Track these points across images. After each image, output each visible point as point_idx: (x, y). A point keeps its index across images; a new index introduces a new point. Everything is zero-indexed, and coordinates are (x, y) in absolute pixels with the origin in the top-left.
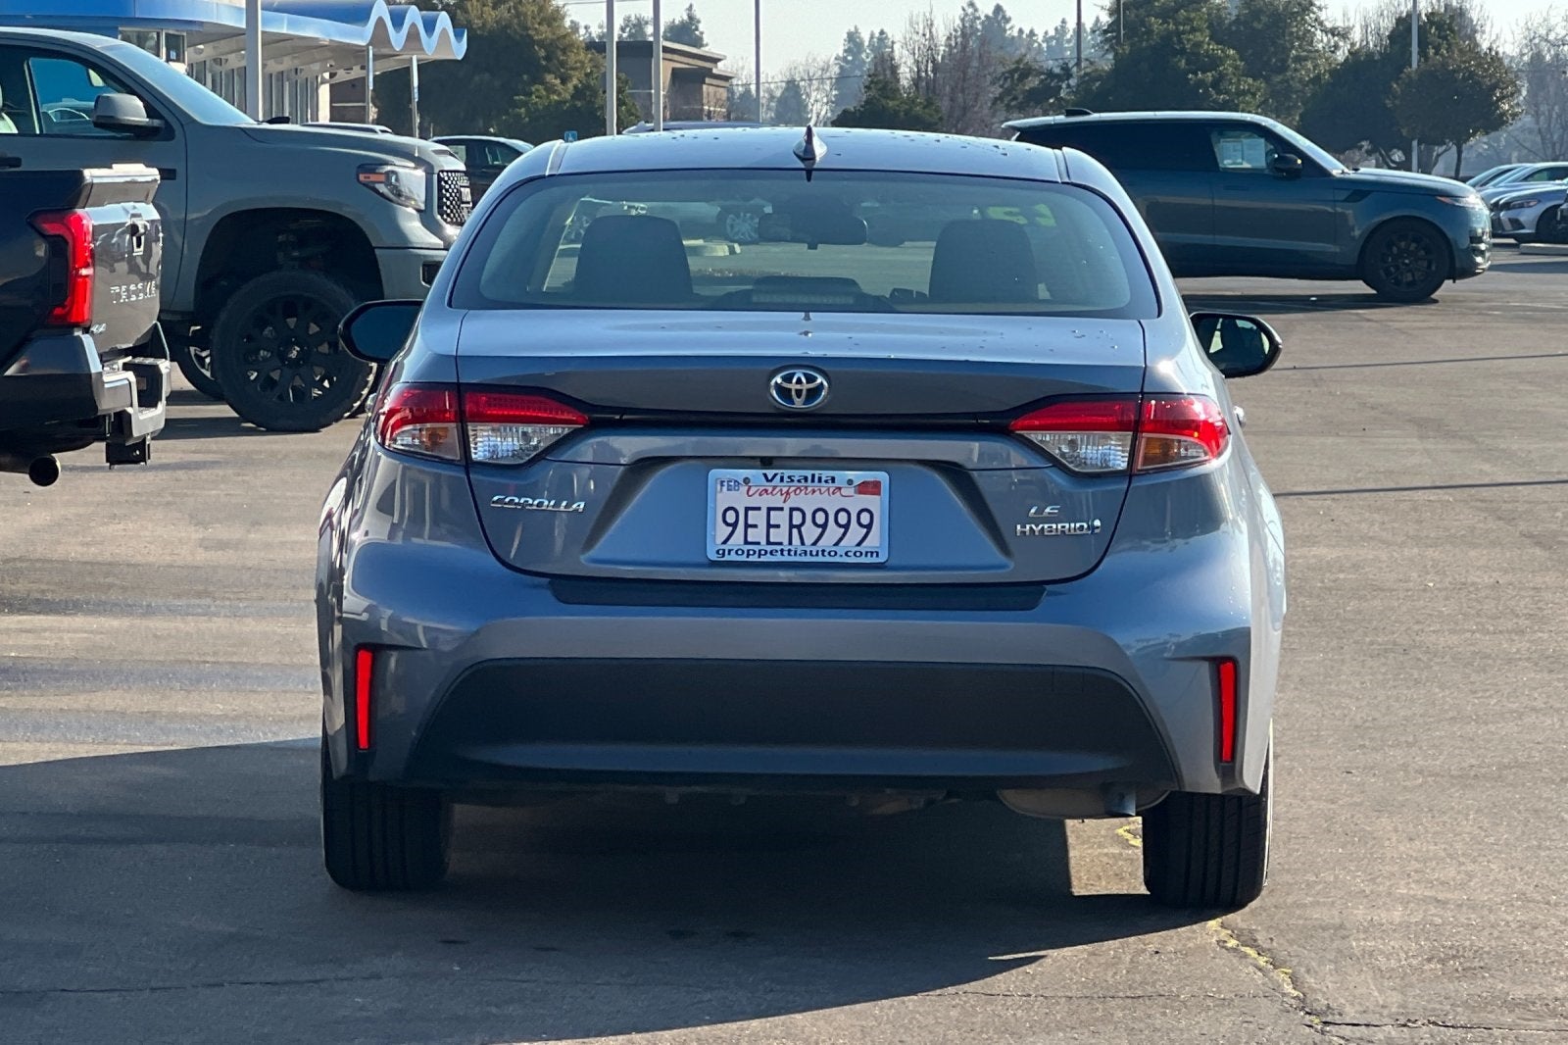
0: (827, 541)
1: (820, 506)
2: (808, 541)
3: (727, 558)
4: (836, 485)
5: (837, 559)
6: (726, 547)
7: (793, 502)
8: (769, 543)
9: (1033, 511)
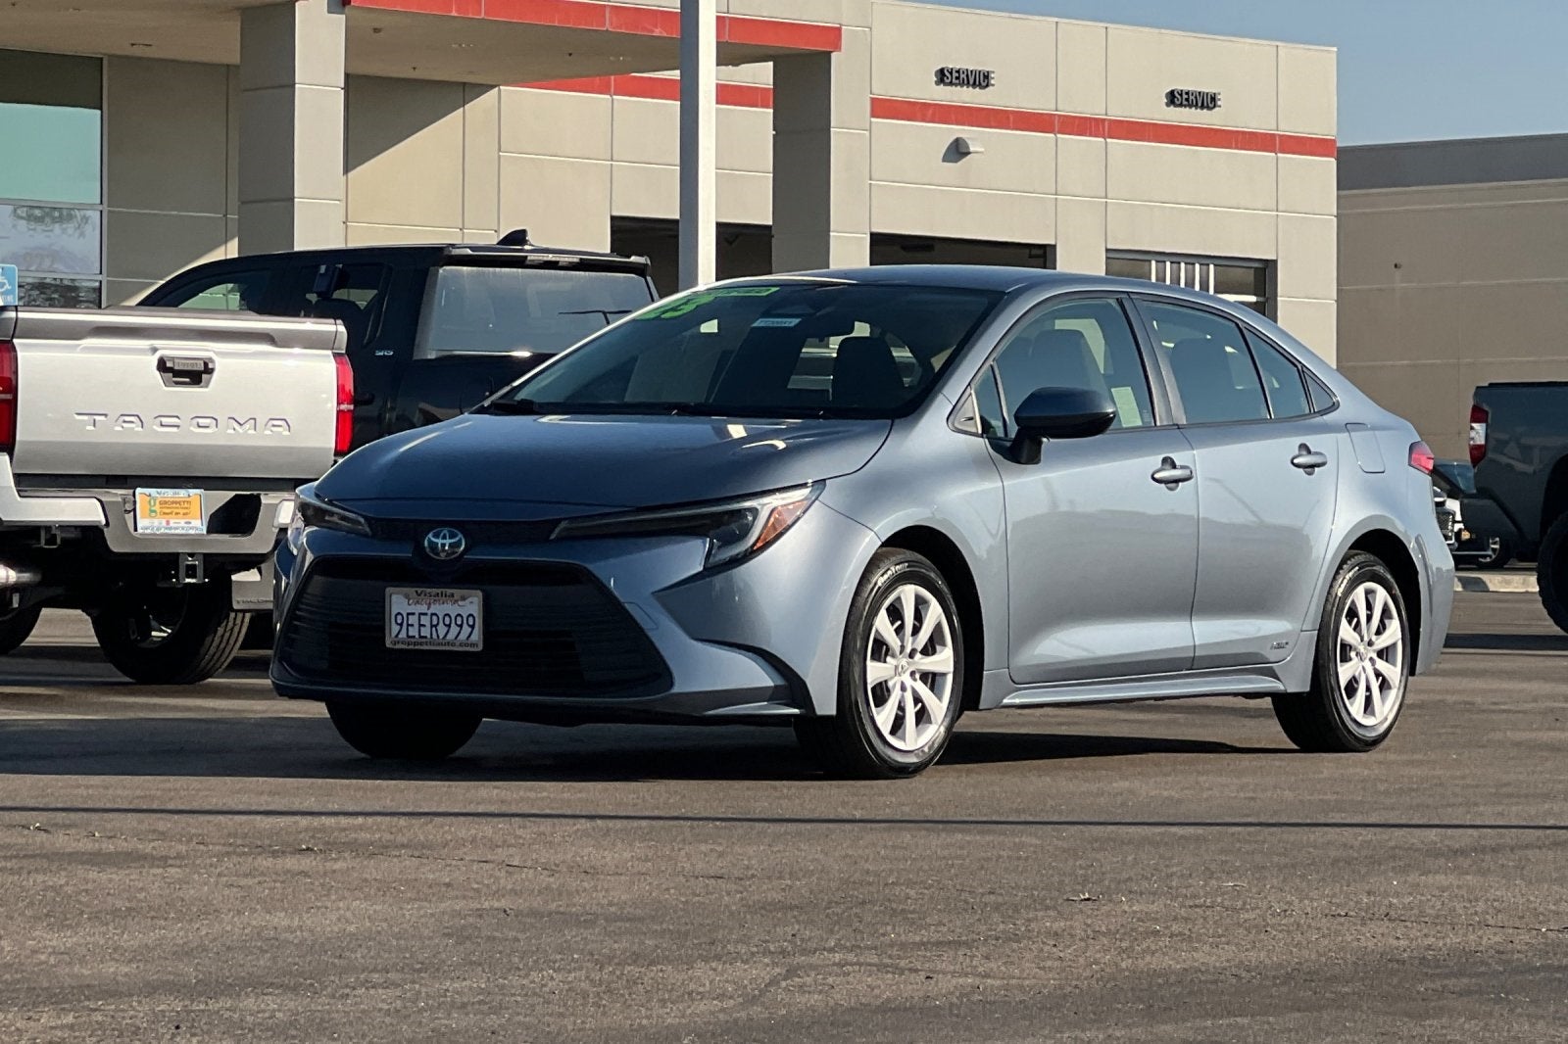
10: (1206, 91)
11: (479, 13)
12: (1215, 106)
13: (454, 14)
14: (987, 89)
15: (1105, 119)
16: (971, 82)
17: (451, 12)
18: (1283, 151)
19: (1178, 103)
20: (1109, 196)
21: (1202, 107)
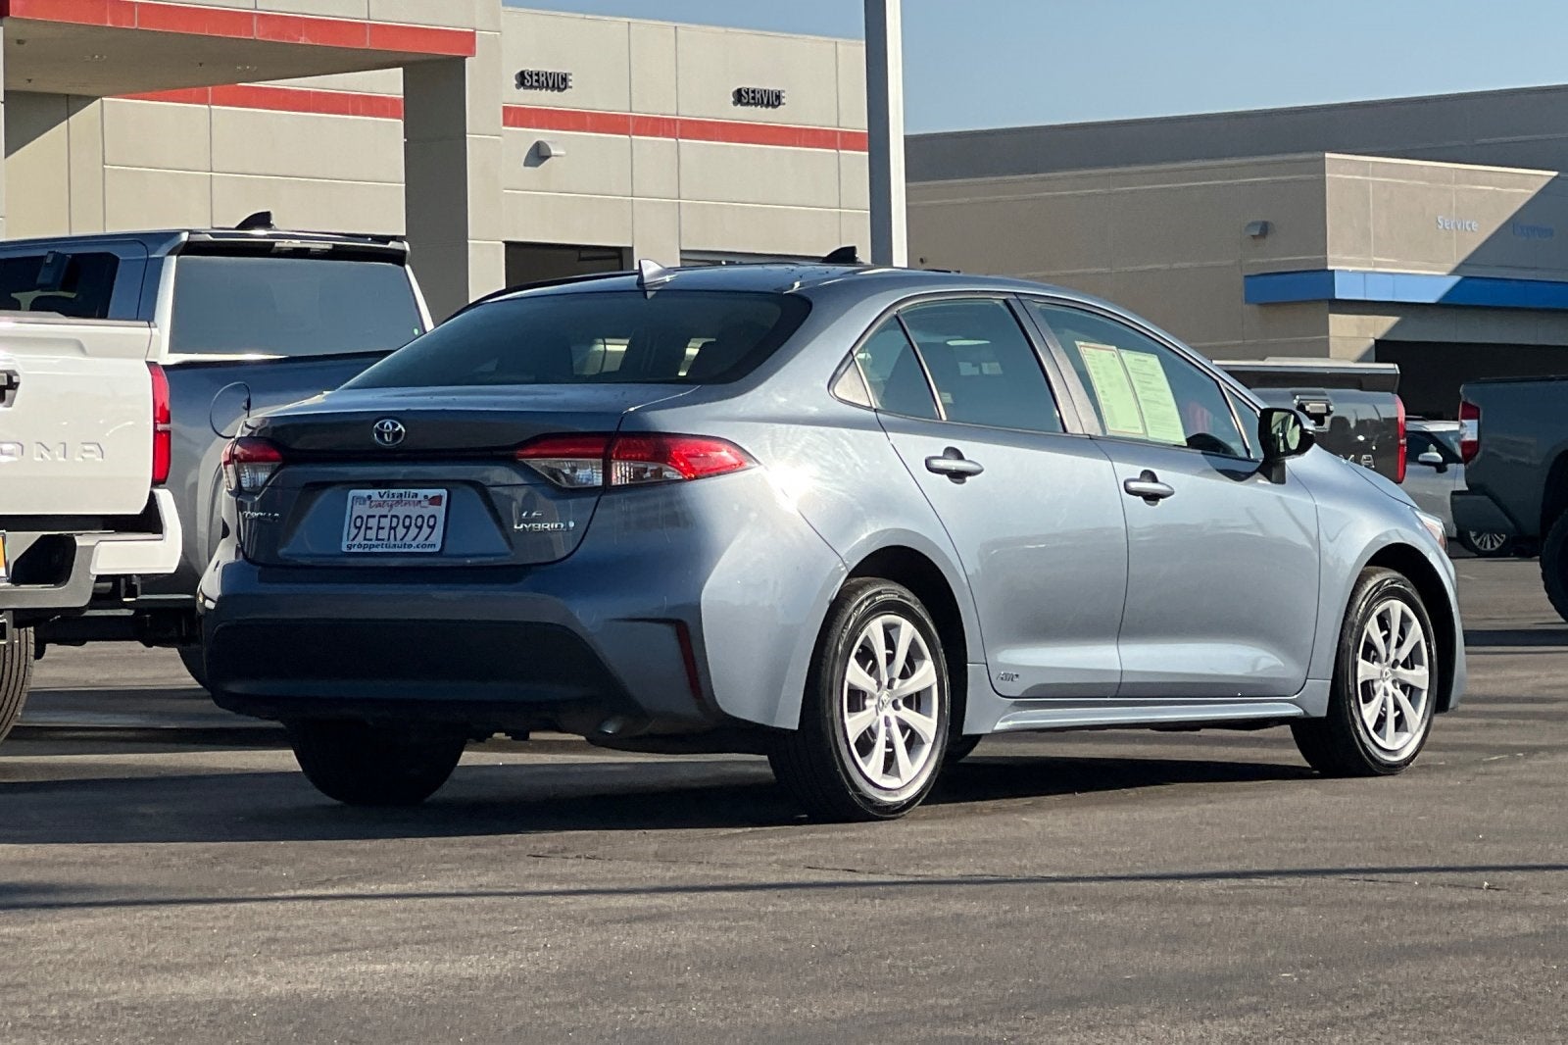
0: (408, 540)
1: (407, 514)
2: (399, 537)
3: (352, 550)
4: (418, 499)
5: (412, 550)
6: (354, 542)
7: (393, 513)
8: (377, 539)
9: (524, 515)
10: (771, 89)
11: (133, 24)
12: (779, 104)
13: (109, 25)
14: (565, 91)
15: (675, 120)
16: (550, 84)
17: (106, 22)
18: (843, 148)
19: (746, 101)
20: (683, 195)
21: (768, 105)
